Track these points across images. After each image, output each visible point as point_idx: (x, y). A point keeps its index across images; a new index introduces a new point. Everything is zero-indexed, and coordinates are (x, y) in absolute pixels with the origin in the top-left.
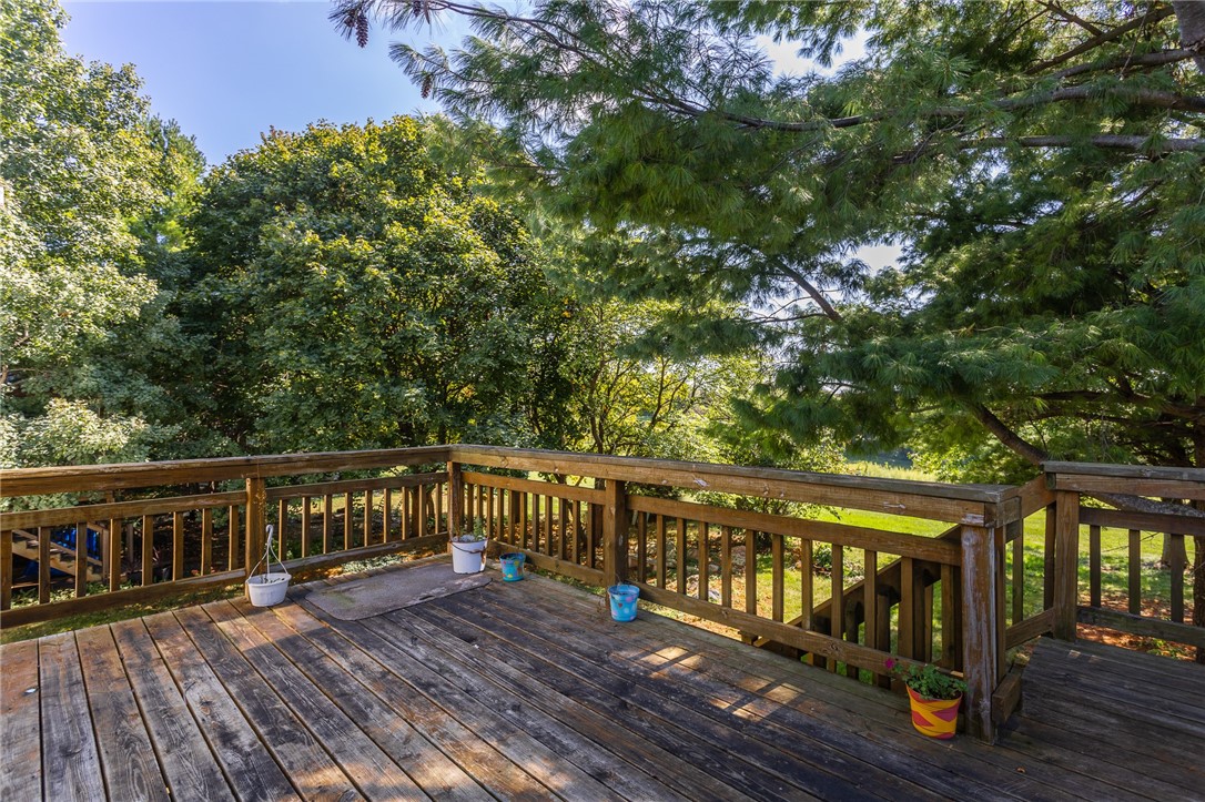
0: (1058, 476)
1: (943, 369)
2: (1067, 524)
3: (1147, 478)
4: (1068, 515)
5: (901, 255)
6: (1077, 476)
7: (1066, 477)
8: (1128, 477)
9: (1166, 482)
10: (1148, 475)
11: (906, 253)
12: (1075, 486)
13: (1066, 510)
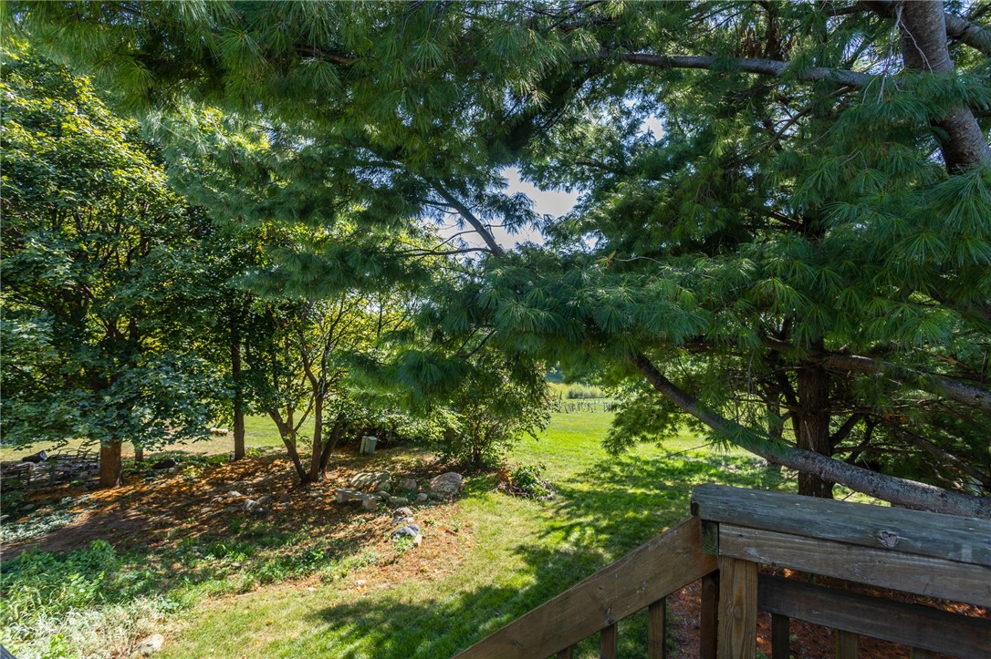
0: (724, 529)
1: (574, 311)
2: (738, 621)
3: (888, 550)
4: (739, 603)
5: (577, 203)
6: (757, 533)
7: (735, 531)
8: (850, 544)
9: (924, 562)
10: (891, 543)
11: (581, 202)
12: (753, 551)
13: (736, 592)
